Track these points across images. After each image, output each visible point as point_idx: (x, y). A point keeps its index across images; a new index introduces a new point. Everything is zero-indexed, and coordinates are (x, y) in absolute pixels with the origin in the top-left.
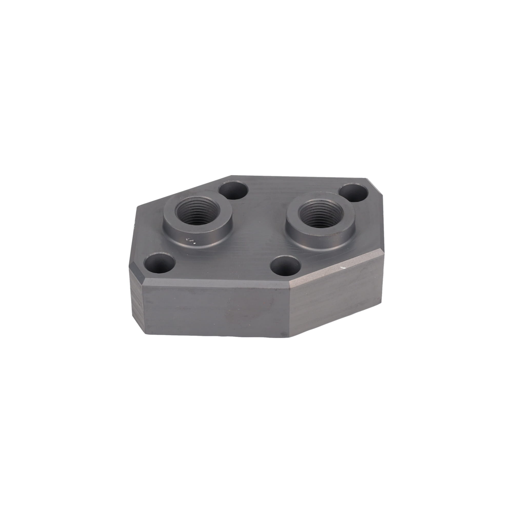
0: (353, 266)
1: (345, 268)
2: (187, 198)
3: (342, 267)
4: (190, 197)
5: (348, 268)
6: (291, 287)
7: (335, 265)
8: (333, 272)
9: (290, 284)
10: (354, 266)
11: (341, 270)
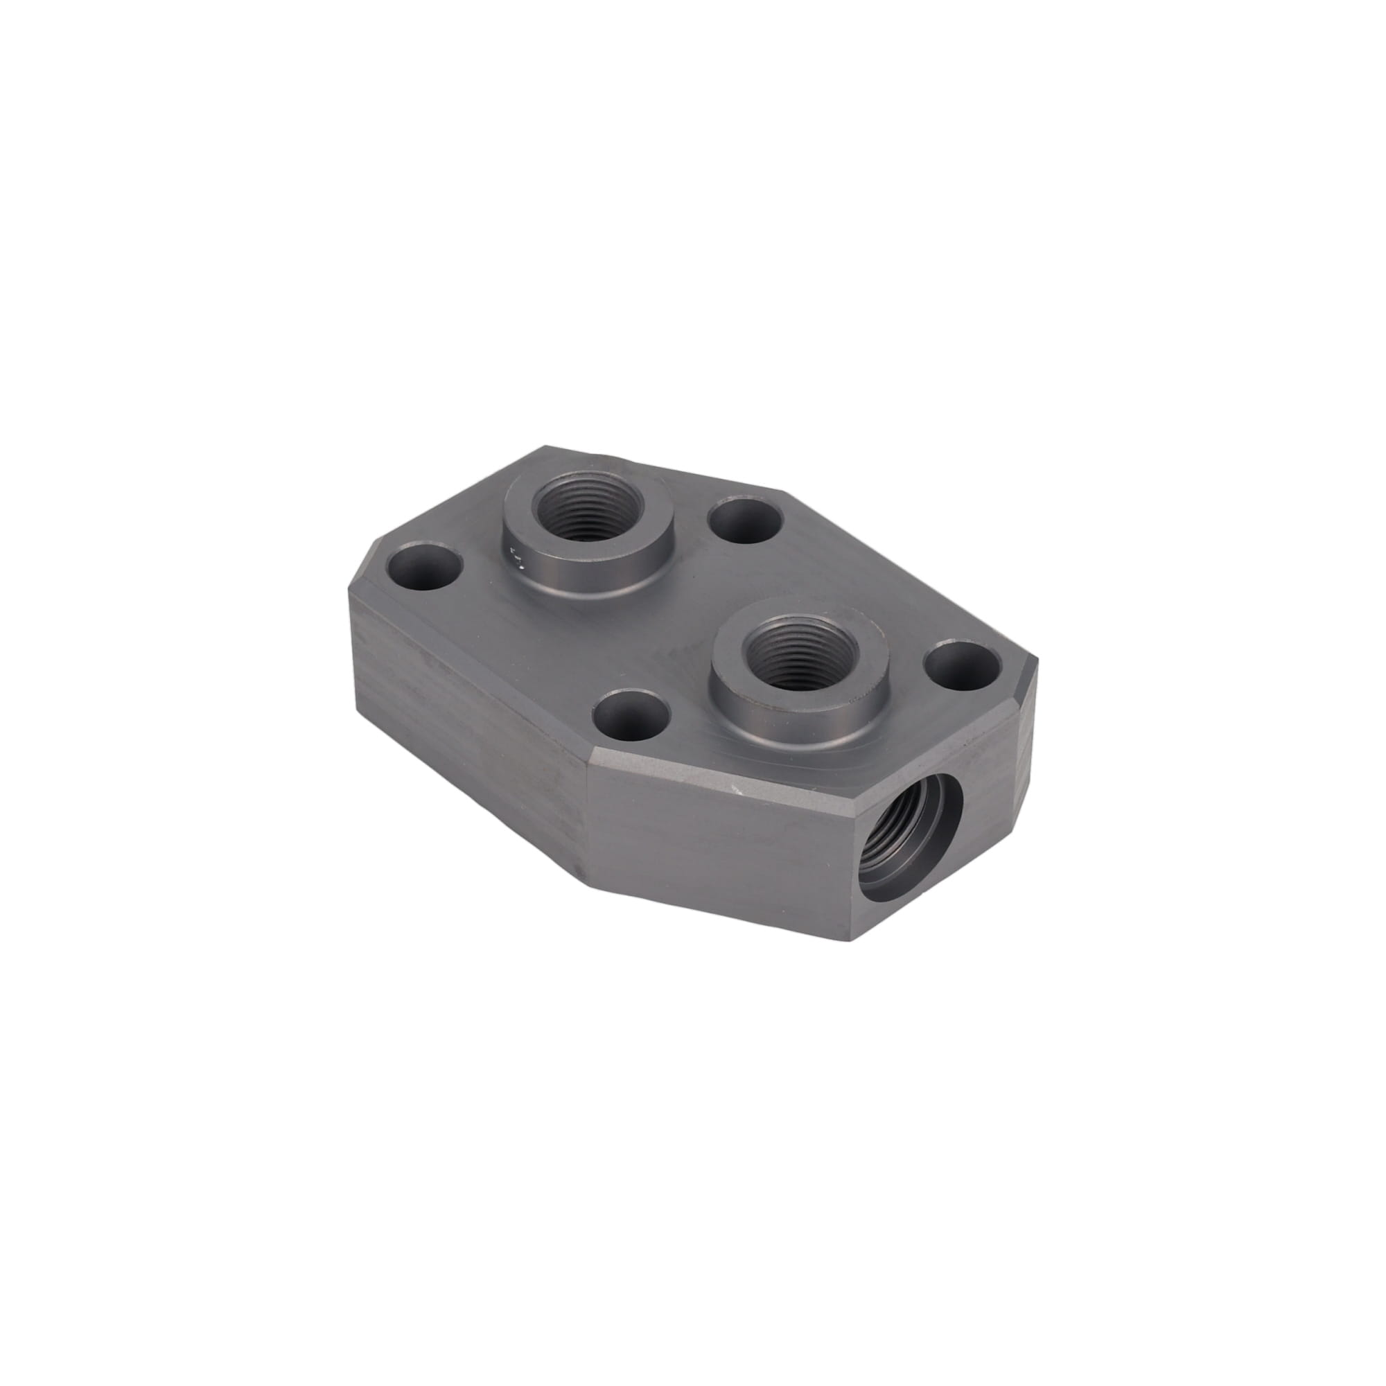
0: (766, 802)
1: (740, 794)
2: (604, 472)
3: (734, 788)
4: (612, 474)
5: (746, 798)
6: (591, 761)
7: (721, 773)
8: (708, 785)
9: (593, 753)
10: (768, 802)
11: (731, 792)
